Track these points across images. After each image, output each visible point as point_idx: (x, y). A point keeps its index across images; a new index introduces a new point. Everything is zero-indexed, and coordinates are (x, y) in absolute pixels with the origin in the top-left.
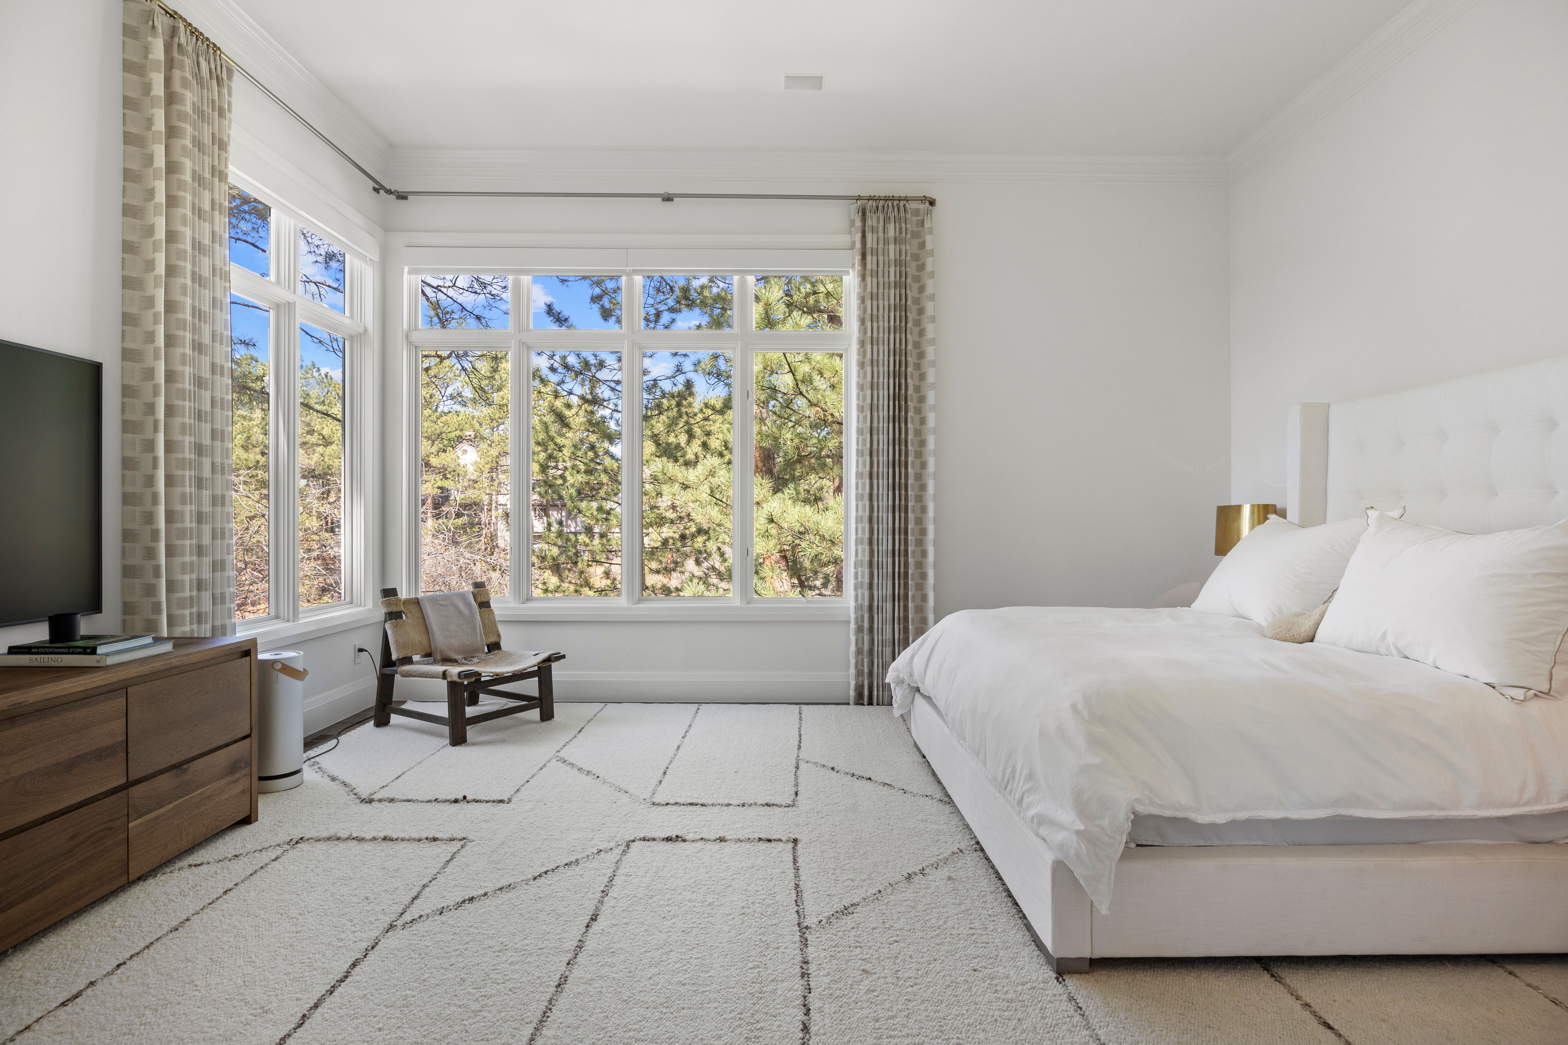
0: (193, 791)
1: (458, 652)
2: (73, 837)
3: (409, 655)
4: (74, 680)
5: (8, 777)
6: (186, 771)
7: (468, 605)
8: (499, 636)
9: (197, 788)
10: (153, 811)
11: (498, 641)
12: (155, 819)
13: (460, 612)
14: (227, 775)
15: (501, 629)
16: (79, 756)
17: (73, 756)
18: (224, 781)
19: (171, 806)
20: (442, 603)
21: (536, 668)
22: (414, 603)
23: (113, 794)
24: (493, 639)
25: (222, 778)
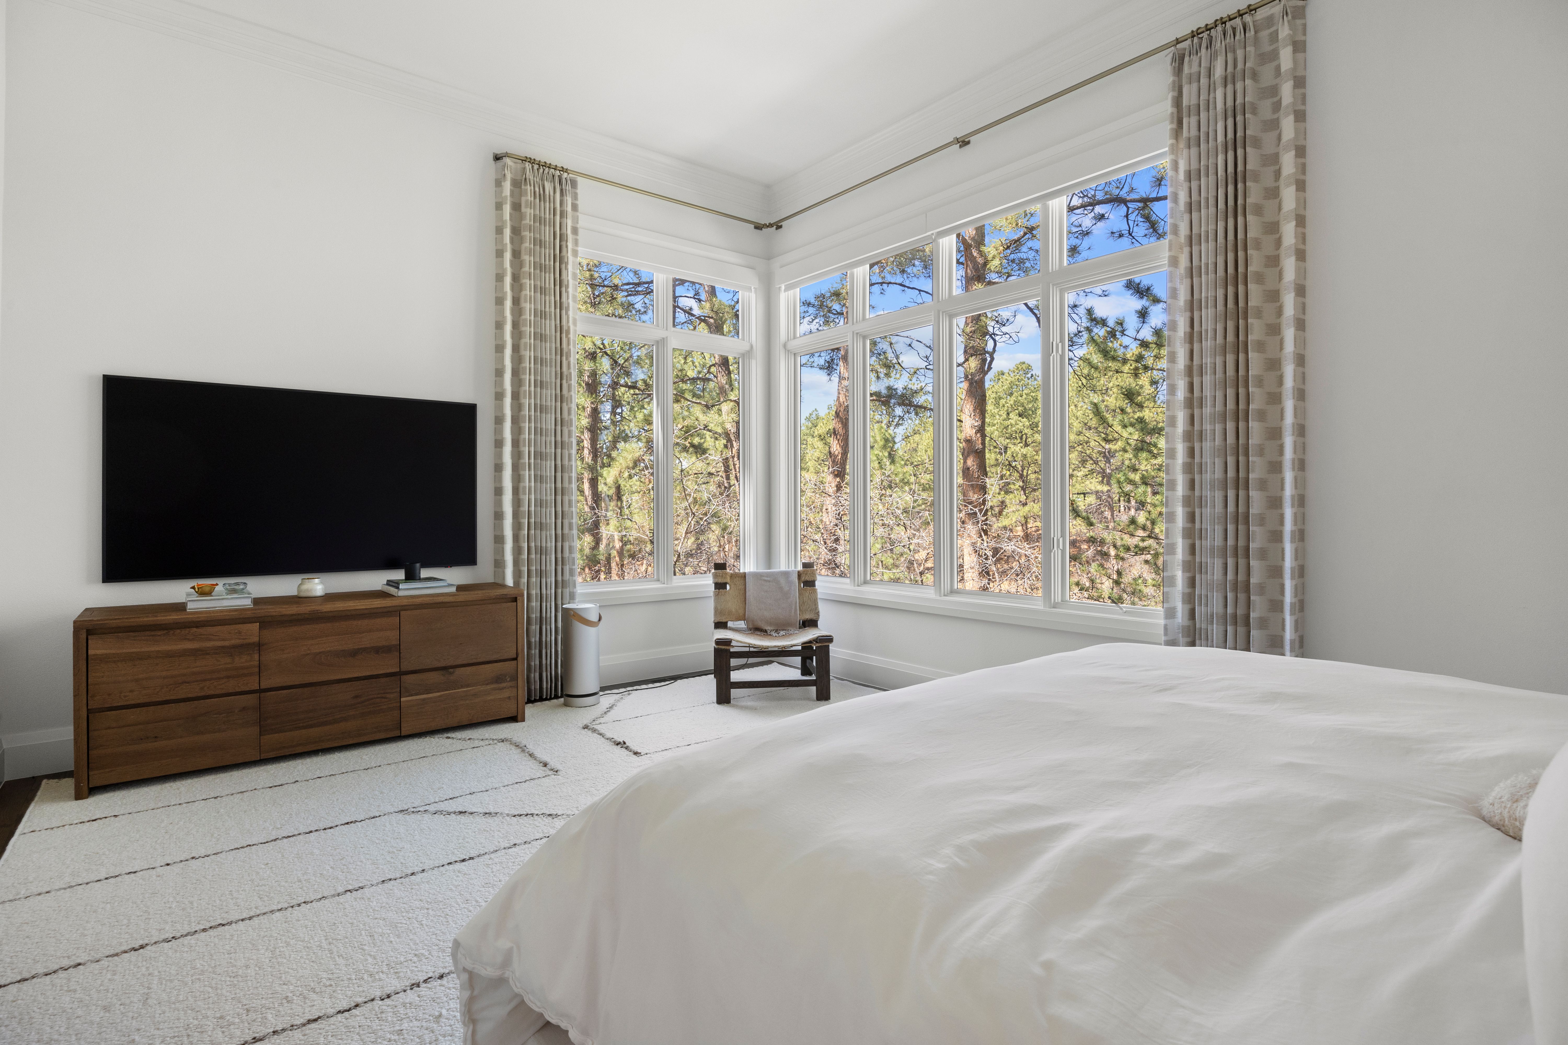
0: (459, 688)
1: (770, 624)
2: (356, 697)
3: (724, 620)
4: (357, 601)
5: (309, 652)
6: (451, 673)
7: (790, 583)
8: (818, 614)
9: (462, 687)
10: (421, 694)
11: (814, 618)
12: (424, 699)
13: (781, 588)
14: (492, 683)
15: (822, 607)
16: (361, 649)
17: (357, 647)
18: (488, 687)
19: (438, 694)
20: (766, 578)
21: (800, 648)
22: (742, 577)
23: (387, 677)
24: (808, 616)
25: (487, 684)
